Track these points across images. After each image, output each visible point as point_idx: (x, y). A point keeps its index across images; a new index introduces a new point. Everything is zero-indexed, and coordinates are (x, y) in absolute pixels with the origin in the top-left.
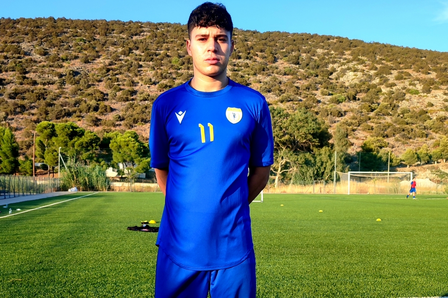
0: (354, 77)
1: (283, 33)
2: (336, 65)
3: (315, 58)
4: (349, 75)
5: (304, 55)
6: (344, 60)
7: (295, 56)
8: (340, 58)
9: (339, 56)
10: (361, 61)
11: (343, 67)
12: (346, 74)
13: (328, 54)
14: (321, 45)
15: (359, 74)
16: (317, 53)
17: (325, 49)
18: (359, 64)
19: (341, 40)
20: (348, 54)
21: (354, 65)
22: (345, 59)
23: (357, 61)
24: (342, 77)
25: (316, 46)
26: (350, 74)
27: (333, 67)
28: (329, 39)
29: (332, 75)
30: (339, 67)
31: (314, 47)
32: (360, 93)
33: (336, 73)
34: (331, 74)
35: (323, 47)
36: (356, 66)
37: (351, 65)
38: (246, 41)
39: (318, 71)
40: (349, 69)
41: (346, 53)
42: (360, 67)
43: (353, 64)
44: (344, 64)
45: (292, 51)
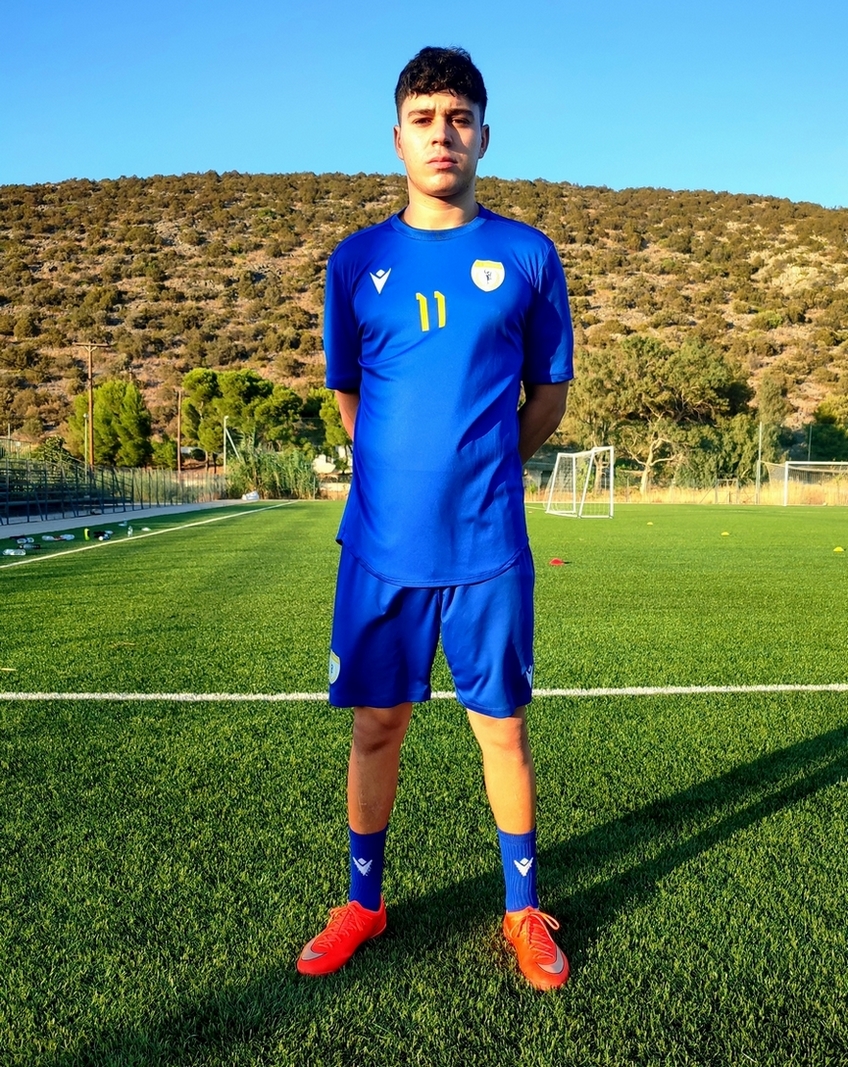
0: (801, 277)
1: (659, 190)
2: (764, 254)
3: (724, 239)
4: (792, 274)
5: (701, 235)
6: (780, 243)
7: (682, 236)
8: (773, 239)
9: (771, 235)
10: (816, 245)
11: (780, 257)
12: (785, 270)
13: (749, 231)
14: (735, 214)
15: (812, 271)
16: (726, 228)
17: (744, 222)
18: (811, 251)
19: (774, 203)
20: (789, 232)
21: (802, 253)
22: (784, 241)
23: (807, 245)
24: (777, 277)
25: (726, 217)
26: (794, 271)
27: (759, 257)
28: (751, 202)
29: (757, 274)
30: (771, 257)
31: (721, 217)
32: (812, 308)
33: (765, 268)
34: (755, 270)
35: (738, 219)
36: (804, 255)
37: (795, 253)
38: (586, 207)
39: (729, 265)
40: (791, 260)
41: (786, 228)
42: (813, 257)
43: (799, 250)
44: (780, 251)
45: (678, 226)
